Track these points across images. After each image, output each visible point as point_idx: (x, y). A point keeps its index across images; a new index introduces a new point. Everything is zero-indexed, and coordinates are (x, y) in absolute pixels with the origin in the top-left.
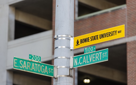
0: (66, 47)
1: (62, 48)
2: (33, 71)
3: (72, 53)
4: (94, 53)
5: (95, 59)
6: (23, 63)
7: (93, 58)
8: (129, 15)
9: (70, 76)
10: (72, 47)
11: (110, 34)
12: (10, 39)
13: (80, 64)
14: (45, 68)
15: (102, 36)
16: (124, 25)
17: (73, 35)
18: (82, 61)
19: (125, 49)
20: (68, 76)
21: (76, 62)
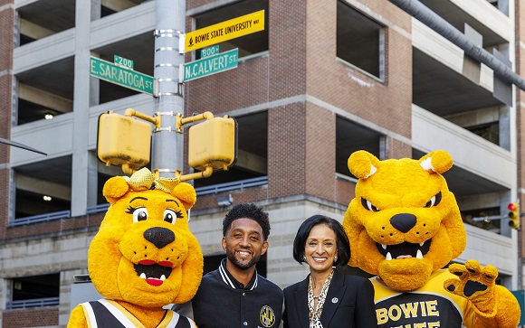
0: (173, 49)
1: (166, 50)
2: (121, 82)
3: (183, 58)
4: (215, 57)
5: (217, 66)
6: (105, 68)
7: (215, 64)
8: (273, 67)
9: (178, 94)
10: (182, 50)
11: (241, 26)
12: (92, 104)
13: (195, 75)
14: (139, 79)
15: (229, 30)
16: (264, 11)
17: (184, 30)
18: (197, 70)
19: (266, 121)
20: (175, 94)
21: (188, 72)
